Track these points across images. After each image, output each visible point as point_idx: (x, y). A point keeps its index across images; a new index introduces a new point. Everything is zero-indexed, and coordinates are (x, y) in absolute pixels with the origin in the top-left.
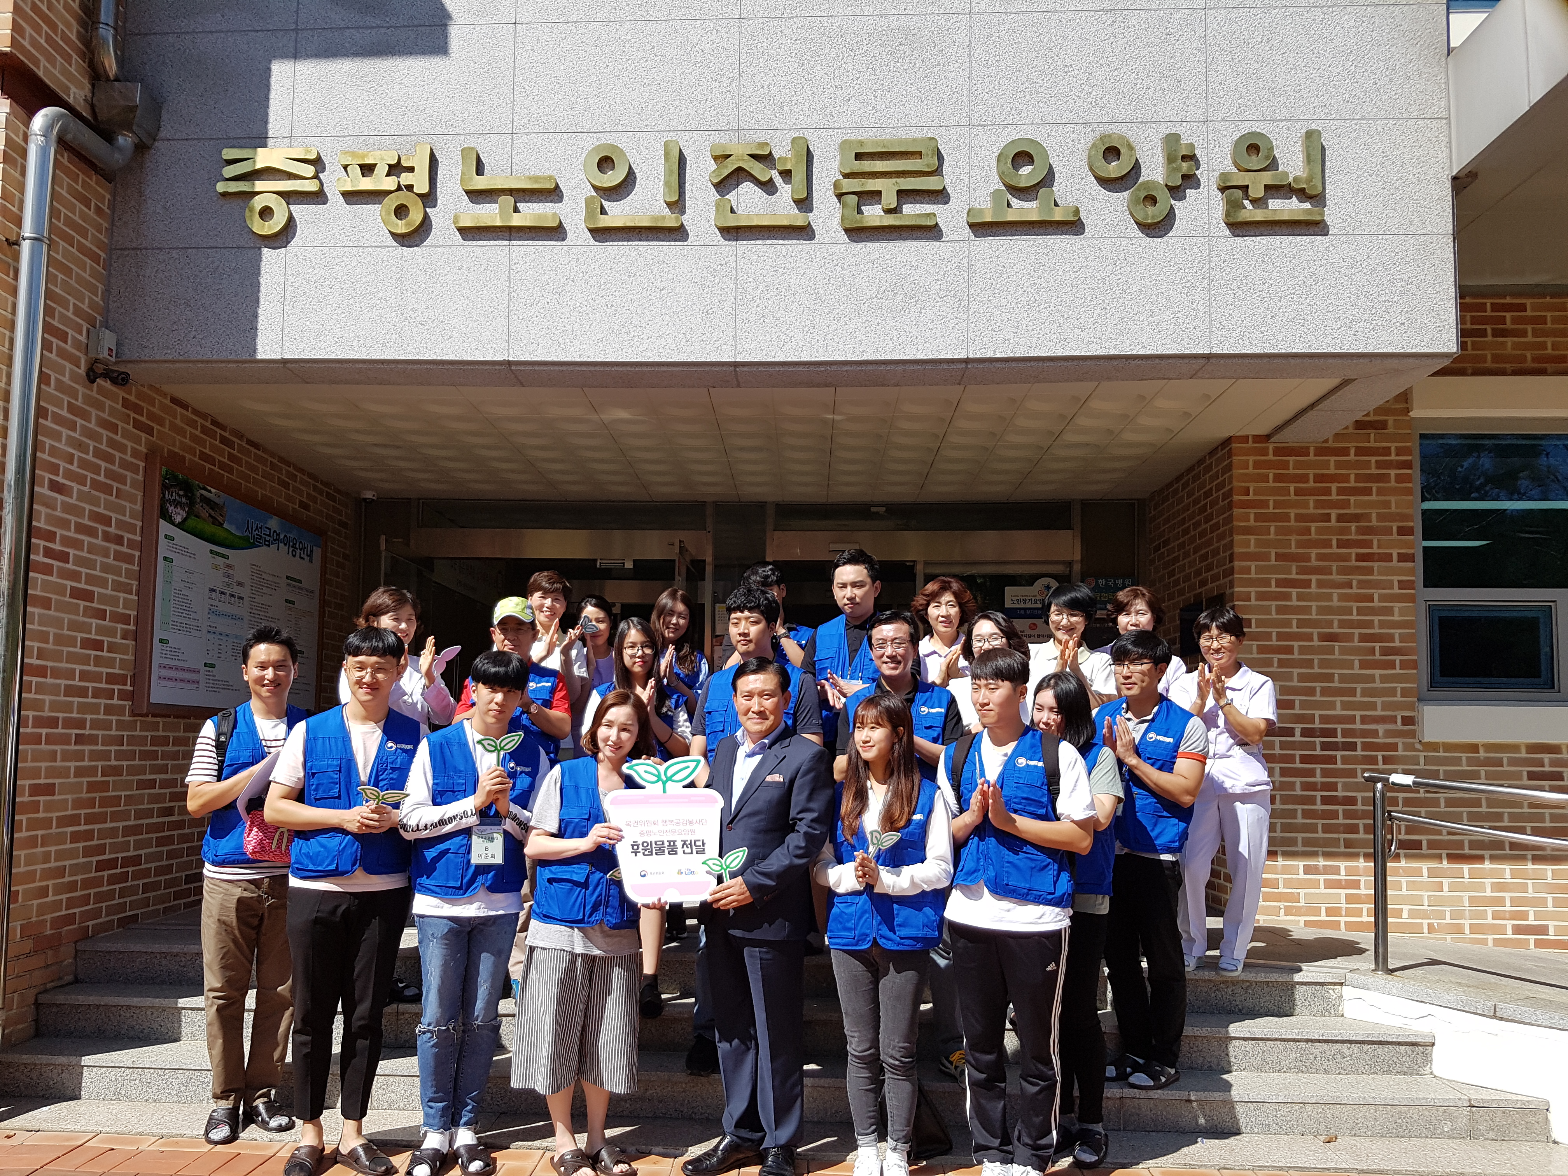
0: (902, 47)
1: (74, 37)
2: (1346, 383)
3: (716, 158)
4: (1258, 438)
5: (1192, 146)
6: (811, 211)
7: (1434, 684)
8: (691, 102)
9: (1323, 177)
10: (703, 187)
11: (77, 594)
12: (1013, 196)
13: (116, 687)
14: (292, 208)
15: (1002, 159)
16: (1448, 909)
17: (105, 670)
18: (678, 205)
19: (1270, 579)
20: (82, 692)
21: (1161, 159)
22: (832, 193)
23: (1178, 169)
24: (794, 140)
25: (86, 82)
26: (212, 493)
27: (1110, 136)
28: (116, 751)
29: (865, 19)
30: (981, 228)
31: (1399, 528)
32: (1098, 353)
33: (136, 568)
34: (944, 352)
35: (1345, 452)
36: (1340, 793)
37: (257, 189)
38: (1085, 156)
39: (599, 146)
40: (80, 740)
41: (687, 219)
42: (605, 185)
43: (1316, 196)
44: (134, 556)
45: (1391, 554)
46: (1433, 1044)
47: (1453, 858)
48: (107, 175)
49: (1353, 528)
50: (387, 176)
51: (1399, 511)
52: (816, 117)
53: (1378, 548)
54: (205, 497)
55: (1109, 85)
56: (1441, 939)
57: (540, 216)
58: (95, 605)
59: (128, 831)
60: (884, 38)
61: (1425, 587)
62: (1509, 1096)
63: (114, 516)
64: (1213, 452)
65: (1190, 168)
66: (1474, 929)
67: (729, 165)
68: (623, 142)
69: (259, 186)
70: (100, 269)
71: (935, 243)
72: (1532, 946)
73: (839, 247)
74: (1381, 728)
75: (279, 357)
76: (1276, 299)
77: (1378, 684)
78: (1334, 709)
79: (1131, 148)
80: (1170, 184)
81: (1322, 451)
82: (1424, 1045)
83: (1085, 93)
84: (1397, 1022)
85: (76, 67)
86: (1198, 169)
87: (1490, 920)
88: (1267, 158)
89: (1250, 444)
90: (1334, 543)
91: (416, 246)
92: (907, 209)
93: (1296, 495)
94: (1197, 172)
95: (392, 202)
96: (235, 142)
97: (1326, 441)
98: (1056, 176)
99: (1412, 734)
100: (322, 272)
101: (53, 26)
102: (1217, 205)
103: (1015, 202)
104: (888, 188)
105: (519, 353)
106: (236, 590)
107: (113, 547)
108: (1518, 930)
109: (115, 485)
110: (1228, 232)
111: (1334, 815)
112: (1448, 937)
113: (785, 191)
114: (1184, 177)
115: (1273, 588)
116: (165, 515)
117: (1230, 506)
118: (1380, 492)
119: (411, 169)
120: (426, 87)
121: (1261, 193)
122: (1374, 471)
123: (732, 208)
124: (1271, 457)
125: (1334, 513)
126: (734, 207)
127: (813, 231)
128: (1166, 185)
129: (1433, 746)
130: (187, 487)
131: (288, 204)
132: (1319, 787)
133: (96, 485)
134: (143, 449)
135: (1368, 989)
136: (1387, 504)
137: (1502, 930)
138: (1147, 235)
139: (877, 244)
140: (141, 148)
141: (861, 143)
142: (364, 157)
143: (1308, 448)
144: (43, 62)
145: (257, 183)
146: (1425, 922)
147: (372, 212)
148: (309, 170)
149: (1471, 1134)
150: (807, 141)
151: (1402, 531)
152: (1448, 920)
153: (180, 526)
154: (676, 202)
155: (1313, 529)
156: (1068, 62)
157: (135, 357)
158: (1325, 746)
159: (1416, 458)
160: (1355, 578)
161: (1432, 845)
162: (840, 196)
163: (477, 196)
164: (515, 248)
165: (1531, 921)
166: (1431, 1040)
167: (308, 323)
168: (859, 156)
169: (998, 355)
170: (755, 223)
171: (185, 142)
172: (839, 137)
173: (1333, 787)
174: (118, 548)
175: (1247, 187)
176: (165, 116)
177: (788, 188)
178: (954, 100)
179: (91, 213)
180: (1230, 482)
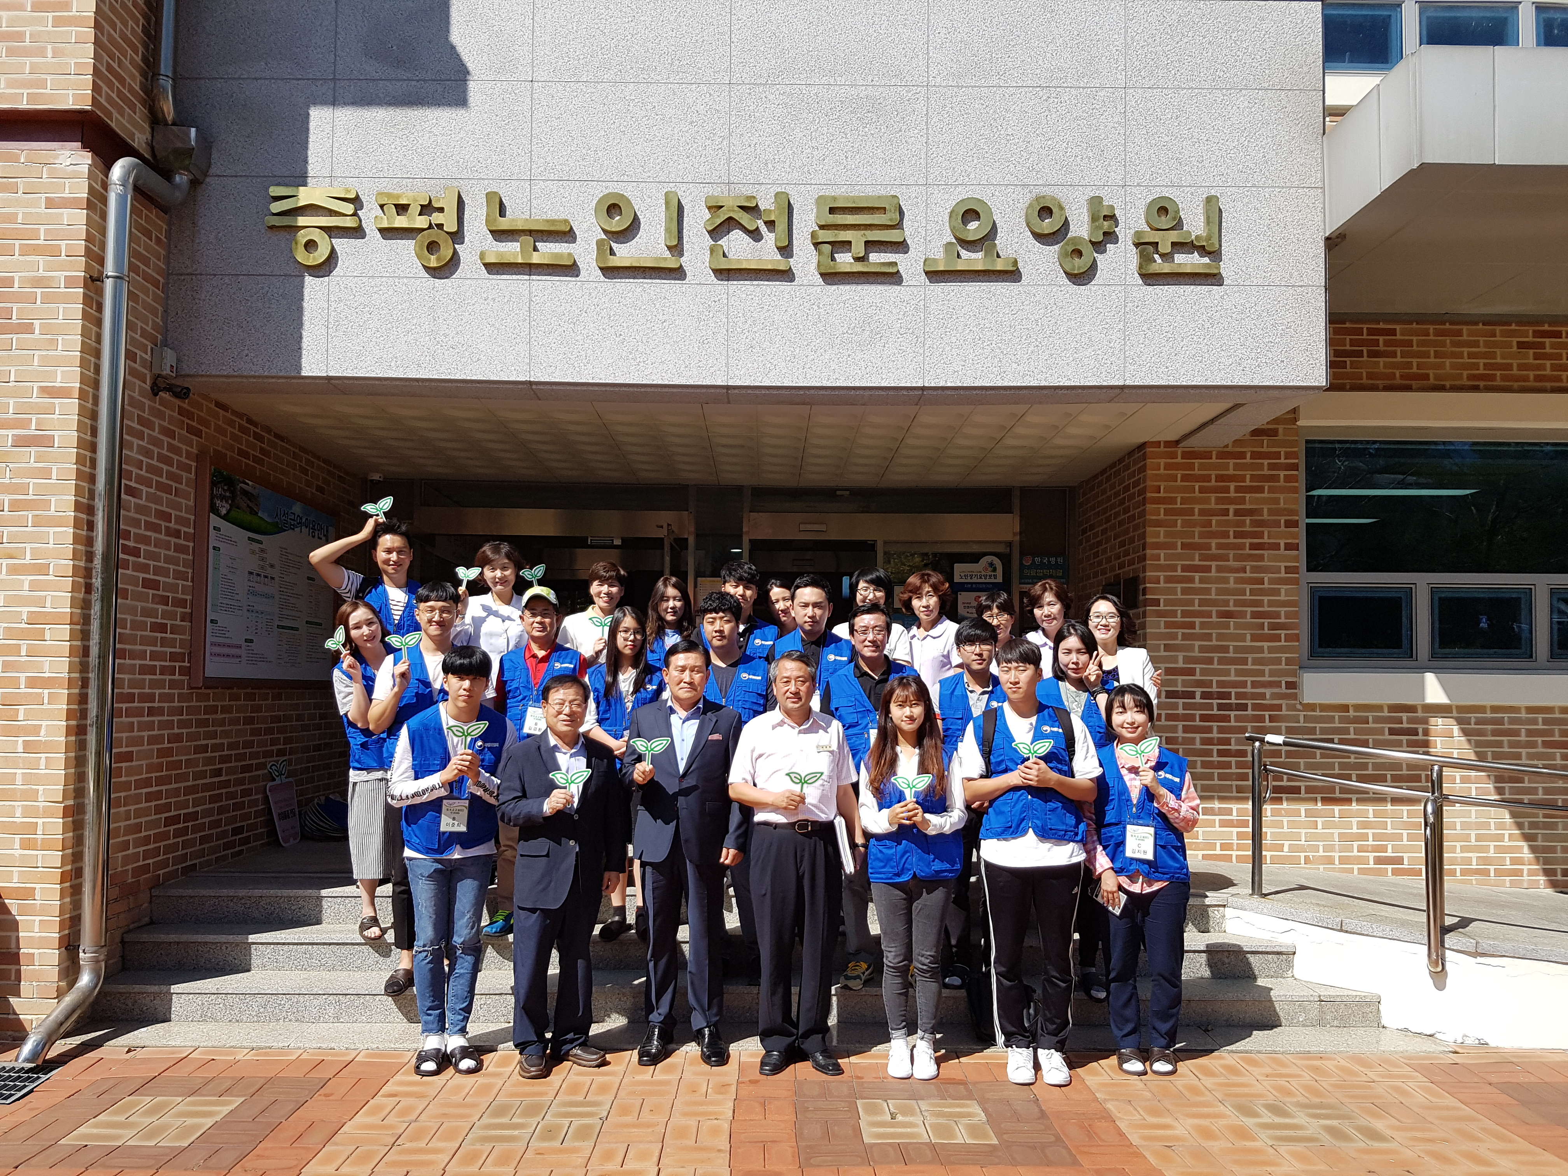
0: (870, 115)
1: (137, 88)
2: (1236, 406)
3: (709, 208)
4: (1168, 444)
5: (1112, 207)
6: (792, 257)
7: (1313, 654)
8: (688, 157)
9: (1220, 236)
10: (699, 233)
11: (147, 584)
12: (963, 248)
13: (177, 664)
14: (334, 241)
15: (954, 215)
16: (1321, 843)
17: (169, 650)
18: (677, 249)
19: (1177, 565)
20: (151, 670)
21: (1086, 217)
22: (809, 242)
23: (1100, 227)
24: (777, 195)
25: (146, 126)
26: (249, 486)
27: (1044, 197)
28: (178, 720)
29: (837, 88)
30: (935, 276)
31: (1286, 521)
32: (1031, 384)
33: (191, 557)
34: (904, 381)
35: (1242, 456)
36: (1233, 747)
37: (300, 224)
38: (1023, 213)
39: (607, 194)
40: (151, 712)
41: (685, 261)
42: (613, 230)
43: (1214, 252)
44: (189, 546)
45: (1279, 544)
46: (1294, 953)
47: (1326, 801)
48: (164, 209)
49: (1248, 522)
50: (420, 215)
51: (1286, 506)
52: (795, 173)
53: (1269, 538)
54: (244, 490)
55: (1044, 152)
56: (1315, 869)
57: (556, 255)
58: (161, 593)
59: (189, 790)
60: (854, 106)
61: (1308, 571)
62: (1350, 993)
63: (173, 512)
64: (1131, 453)
65: (1110, 227)
66: (1342, 860)
67: (722, 215)
68: (629, 192)
69: (302, 221)
70: (159, 292)
71: (896, 287)
72: (1390, 873)
73: (815, 288)
74: (1268, 692)
75: (325, 375)
76: (1179, 339)
77: (1266, 655)
78: (1229, 675)
79: (1061, 208)
80: (1093, 240)
81: (1222, 455)
82: (1287, 954)
83: (1023, 159)
84: (1266, 936)
85: (139, 115)
86: (1117, 227)
87: (1355, 853)
88: (1174, 219)
89: (1162, 449)
90: (1231, 534)
91: (447, 278)
92: (874, 257)
93: (1200, 492)
94: (1116, 229)
95: (425, 238)
96: (280, 180)
97: (1227, 446)
98: (999, 230)
99: (1294, 697)
100: (362, 300)
101: (122, 81)
102: (1133, 257)
103: (964, 253)
104: (857, 239)
105: (539, 375)
106: (269, 571)
107: (173, 540)
108: (1378, 861)
109: (174, 485)
110: (1141, 282)
111: (1228, 765)
112: (1321, 867)
113: (769, 238)
114: (1105, 234)
115: (1179, 573)
116: (214, 510)
117: (1144, 502)
118: (1272, 490)
119: (441, 210)
120: (453, 136)
121: (1168, 249)
122: (1266, 472)
123: (724, 252)
124: (1179, 460)
125: (1232, 508)
126: (726, 251)
127: (793, 274)
128: (1090, 241)
129: (1311, 707)
130: (230, 482)
131: (330, 237)
132: (1216, 742)
133: (160, 487)
134: (195, 451)
135: (1245, 910)
136: (1276, 501)
137: (1366, 861)
138: (1074, 283)
139: (848, 287)
140: (195, 183)
141: (834, 199)
142: (398, 197)
143: (1211, 452)
144: (115, 114)
145: (300, 218)
146: (1302, 855)
147: (408, 246)
148: (349, 208)
149: (1320, 1023)
150: (788, 195)
151: (1289, 524)
152: (1321, 853)
153: (225, 518)
154: (676, 246)
155: (1214, 522)
156: (1010, 131)
157: (192, 372)
158: (1221, 707)
159: (1302, 462)
160: (1249, 564)
161: (1309, 790)
162: (816, 245)
163: (500, 235)
164: (534, 283)
165: (1390, 854)
166: (1292, 950)
167: (350, 345)
168: (832, 210)
169: (949, 384)
170: (744, 266)
171: (234, 179)
172: (816, 192)
173: (1227, 742)
174: (177, 541)
175: (1157, 243)
176: (215, 155)
177: (772, 236)
178: (913, 162)
179: (152, 244)
180: (1144, 482)
